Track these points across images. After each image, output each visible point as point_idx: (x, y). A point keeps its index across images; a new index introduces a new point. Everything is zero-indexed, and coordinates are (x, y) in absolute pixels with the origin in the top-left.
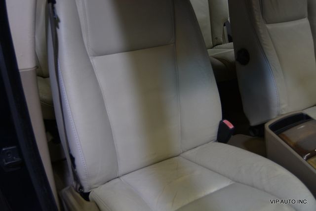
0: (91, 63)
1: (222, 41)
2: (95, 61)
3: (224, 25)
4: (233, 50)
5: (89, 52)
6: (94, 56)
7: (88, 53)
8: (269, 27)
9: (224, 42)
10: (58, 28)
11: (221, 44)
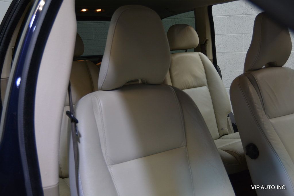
0: (109, 172)
1: (228, 131)
2: (113, 170)
3: (228, 116)
4: (240, 140)
5: (107, 161)
6: (112, 164)
7: (107, 163)
8: (273, 121)
9: (230, 132)
10: (80, 142)
11: (228, 134)
